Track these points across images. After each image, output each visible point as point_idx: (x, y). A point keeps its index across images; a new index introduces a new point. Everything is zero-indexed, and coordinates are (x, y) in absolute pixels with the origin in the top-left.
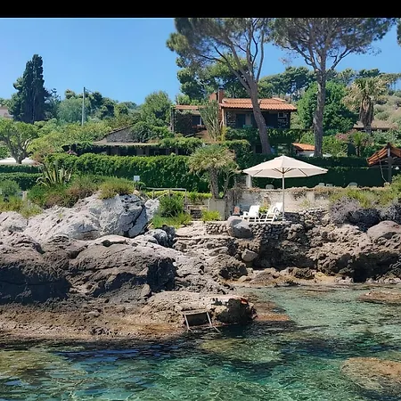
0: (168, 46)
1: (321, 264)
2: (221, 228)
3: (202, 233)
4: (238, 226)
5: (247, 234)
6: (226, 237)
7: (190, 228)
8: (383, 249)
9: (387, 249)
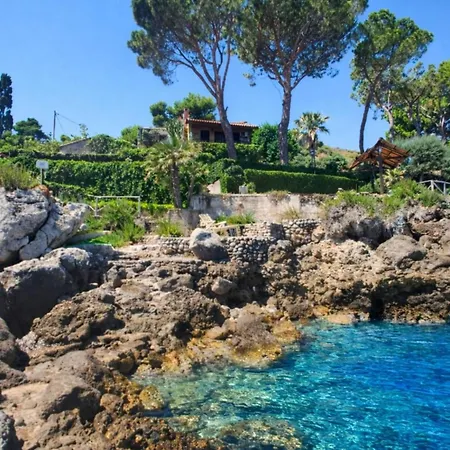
0: (129, 47)
1: (321, 294)
2: (181, 246)
3: (155, 253)
4: (207, 243)
5: (219, 254)
6: (189, 259)
7: (139, 247)
8: (411, 274)
9: (416, 274)
